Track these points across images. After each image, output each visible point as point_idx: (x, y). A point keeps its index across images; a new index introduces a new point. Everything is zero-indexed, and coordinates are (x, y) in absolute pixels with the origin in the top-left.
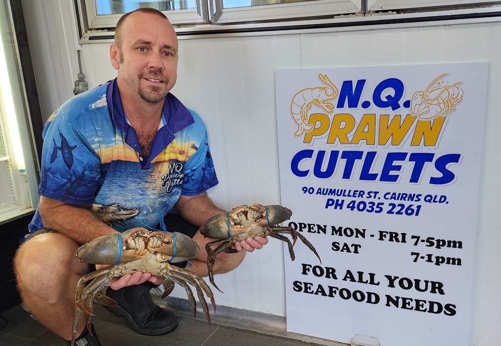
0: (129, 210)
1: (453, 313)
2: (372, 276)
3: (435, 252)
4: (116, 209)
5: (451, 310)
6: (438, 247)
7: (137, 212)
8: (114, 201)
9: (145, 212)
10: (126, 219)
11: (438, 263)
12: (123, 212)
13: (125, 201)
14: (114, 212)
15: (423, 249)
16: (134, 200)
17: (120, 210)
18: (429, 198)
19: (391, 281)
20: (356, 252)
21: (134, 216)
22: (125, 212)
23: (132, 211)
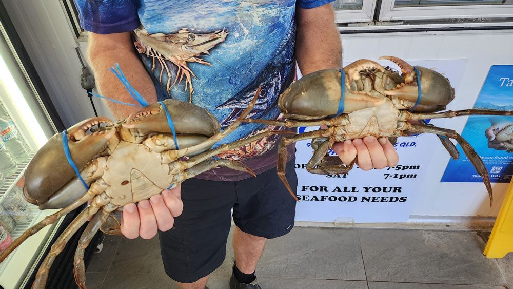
0: (207, 33)
1: (405, 200)
2: (354, 188)
3: (400, 172)
4: (186, 36)
5: (404, 199)
6: (403, 169)
7: (224, 35)
8: (179, 25)
9: (237, 35)
10: (209, 51)
11: (401, 178)
12: (199, 40)
13: (196, 18)
14: (186, 43)
15: (393, 171)
16: (213, 15)
17: (193, 38)
18: (403, 144)
19: (367, 190)
20: (344, 176)
21: (220, 43)
22: (202, 39)
23: (213, 34)
